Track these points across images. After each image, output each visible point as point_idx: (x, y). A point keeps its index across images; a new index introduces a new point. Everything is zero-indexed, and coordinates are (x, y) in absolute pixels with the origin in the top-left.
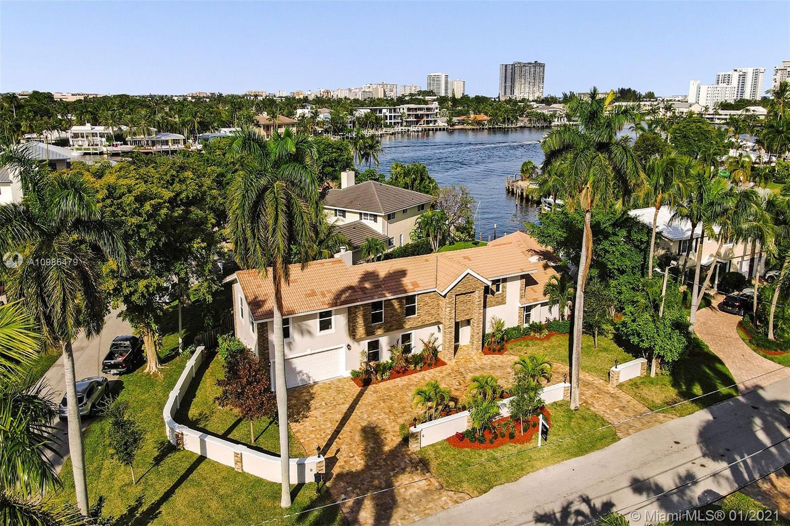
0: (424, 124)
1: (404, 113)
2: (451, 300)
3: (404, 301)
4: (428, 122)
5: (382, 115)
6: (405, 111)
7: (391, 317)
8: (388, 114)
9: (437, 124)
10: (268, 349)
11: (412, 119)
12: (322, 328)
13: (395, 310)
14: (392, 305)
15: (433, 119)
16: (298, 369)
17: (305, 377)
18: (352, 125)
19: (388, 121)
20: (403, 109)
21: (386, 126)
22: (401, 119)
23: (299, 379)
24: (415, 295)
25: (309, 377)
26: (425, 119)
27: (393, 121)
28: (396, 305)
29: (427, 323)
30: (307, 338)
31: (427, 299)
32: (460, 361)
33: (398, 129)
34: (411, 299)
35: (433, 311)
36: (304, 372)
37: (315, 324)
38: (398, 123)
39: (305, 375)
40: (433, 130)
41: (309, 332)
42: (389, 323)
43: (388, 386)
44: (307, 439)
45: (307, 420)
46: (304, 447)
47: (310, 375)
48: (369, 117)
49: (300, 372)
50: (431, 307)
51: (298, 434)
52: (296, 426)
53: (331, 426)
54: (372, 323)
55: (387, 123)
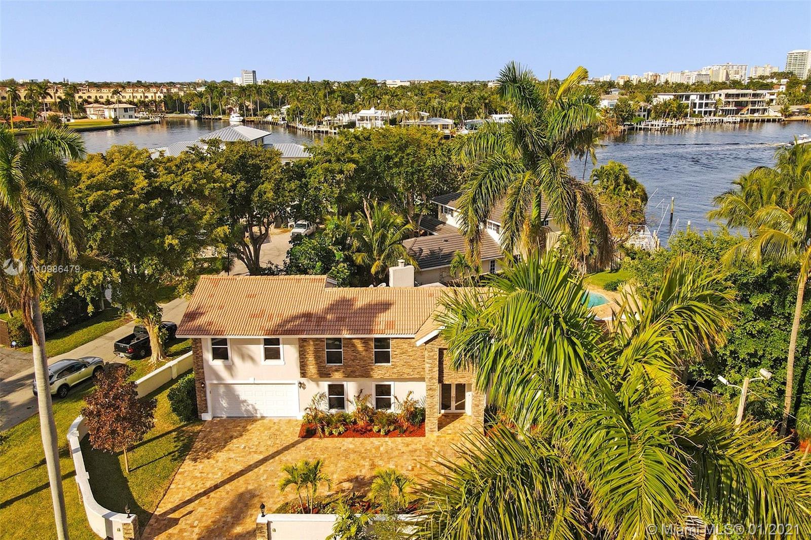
0: (747, 114)
1: (720, 100)
2: (432, 354)
3: (373, 344)
4: (753, 111)
5: (690, 102)
6: (723, 98)
7: (353, 360)
8: (697, 101)
9: (766, 114)
10: (203, 368)
11: (731, 107)
12: (267, 357)
13: (358, 352)
14: (354, 345)
15: (761, 108)
16: (242, 398)
17: (250, 408)
18: (646, 113)
19: (697, 110)
20: (720, 95)
21: (693, 115)
22: (717, 108)
23: (243, 409)
24: (389, 338)
25: (256, 410)
26: (750, 107)
27: (703, 110)
28: (360, 346)
29: (406, 376)
30: (249, 364)
31: (405, 346)
32: (445, 437)
33: (707, 119)
34: (382, 343)
35: (415, 363)
36: (250, 402)
37: (259, 351)
38: (710, 112)
39: (250, 406)
40: (757, 121)
41: (252, 359)
42: (350, 366)
43: (329, 445)
44: (179, 486)
45: (206, 461)
46: (164, 495)
47: (257, 407)
48: (669, 105)
49: (245, 401)
50: (412, 358)
51: (178, 477)
52: (188, 465)
53: (219, 477)
54: (328, 363)
55: (695, 112)
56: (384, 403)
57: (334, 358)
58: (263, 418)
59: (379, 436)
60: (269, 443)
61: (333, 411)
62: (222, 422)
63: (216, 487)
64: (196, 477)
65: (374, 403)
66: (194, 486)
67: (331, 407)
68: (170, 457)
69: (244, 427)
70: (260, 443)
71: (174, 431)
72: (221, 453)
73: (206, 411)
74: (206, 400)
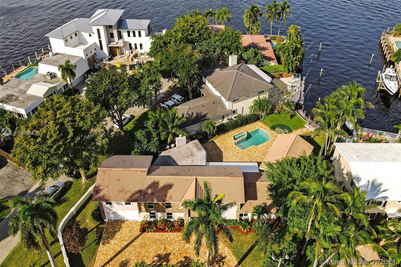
3: (165, 204)
10: (103, 207)
12: (127, 204)
13: (160, 206)
14: (158, 204)
24: (171, 203)
29: (177, 211)
31: (176, 204)
39: (122, 217)
41: (121, 204)
42: (157, 209)
43: (150, 237)
44: (99, 258)
45: (107, 245)
46: (94, 263)
51: (98, 253)
52: (101, 247)
53: (112, 254)
57: (151, 207)
58: (127, 220)
59: (168, 232)
60: (129, 235)
61: (152, 219)
62: (112, 222)
63: (112, 259)
64: (104, 254)
65: (166, 217)
66: (104, 258)
68: (95, 243)
69: (120, 226)
70: (125, 235)
71: (95, 228)
72: (112, 241)
73: (106, 219)
74: (105, 216)
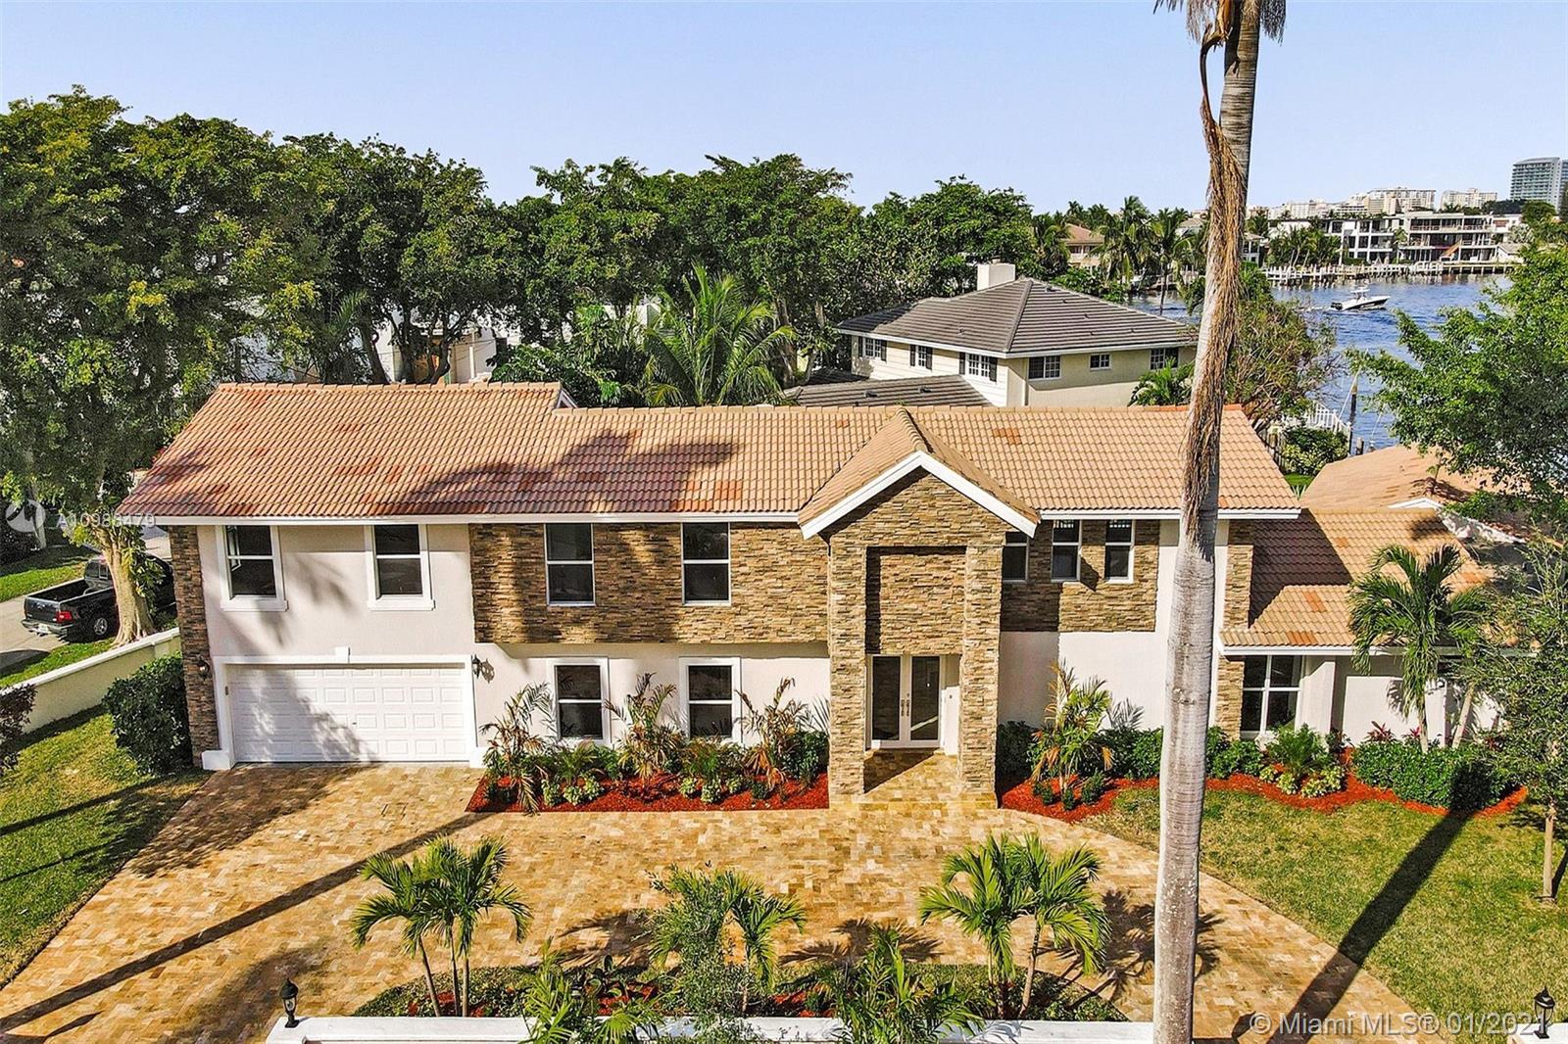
0: (1455, 259)
1: (1401, 231)
2: (848, 563)
3: (678, 545)
4: (1467, 254)
5: (1342, 235)
6: (1407, 227)
7: (623, 591)
8: (1357, 233)
9: (1493, 259)
10: (203, 621)
11: (1423, 246)
12: (385, 588)
13: (638, 568)
14: (625, 548)
15: (1482, 246)
16: (317, 706)
17: (339, 736)
18: (1257, 255)
19: (1356, 250)
20: (1401, 222)
21: (1349, 260)
22: (1394, 247)
23: (321, 738)
24: (723, 526)
25: (356, 742)
26: (1460, 245)
27: (1368, 250)
28: (642, 552)
29: (772, 637)
30: (330, 613)
31: (771, 549)
32: (883, 808)
33: (1379, 267)
34: (705, 539)
35: (798, 600)
36: (338, 720)
37: (358, 567)
38: (1383, 255)
39: (340, 731)
40: (1477, 271)
41: (338, 593)
42: (615, 609)
43: (552, 830)
44: (77, 943)
45: (182, 873)
46: (22, 968)
47: (358, 733)
48: (1303, 239)
49: (323, 718)
50: (792, 583)
51: (83, 916)
52: (127, 884)
53: (207, 916)
54: (553, 598)
55: (1352, 254)
56: (711, 721)
57: (571, 584)
58: (374, 764)
59: (696, 808)
60: (379, 825)
61: (573, 743)
62: (258, 774)
63: (192, 944)
64: (138, 918)
65: (684, 717)
66: (123, 941)
67: (565, 731)
68: (76, 864)
69: (318, 786)
70: (352, 825)
71: (114, 796)
72: (234, 852)
73: (214, 744)
74: (213, 712)
